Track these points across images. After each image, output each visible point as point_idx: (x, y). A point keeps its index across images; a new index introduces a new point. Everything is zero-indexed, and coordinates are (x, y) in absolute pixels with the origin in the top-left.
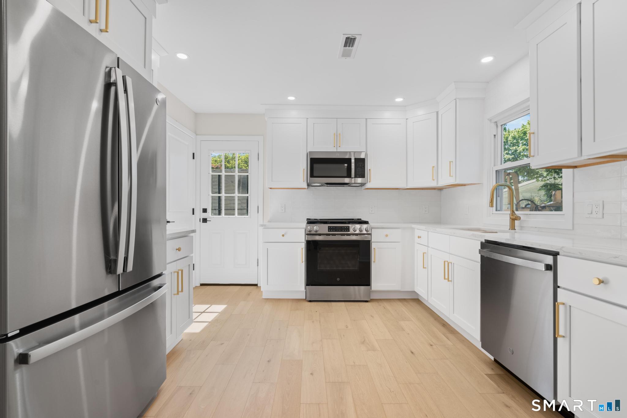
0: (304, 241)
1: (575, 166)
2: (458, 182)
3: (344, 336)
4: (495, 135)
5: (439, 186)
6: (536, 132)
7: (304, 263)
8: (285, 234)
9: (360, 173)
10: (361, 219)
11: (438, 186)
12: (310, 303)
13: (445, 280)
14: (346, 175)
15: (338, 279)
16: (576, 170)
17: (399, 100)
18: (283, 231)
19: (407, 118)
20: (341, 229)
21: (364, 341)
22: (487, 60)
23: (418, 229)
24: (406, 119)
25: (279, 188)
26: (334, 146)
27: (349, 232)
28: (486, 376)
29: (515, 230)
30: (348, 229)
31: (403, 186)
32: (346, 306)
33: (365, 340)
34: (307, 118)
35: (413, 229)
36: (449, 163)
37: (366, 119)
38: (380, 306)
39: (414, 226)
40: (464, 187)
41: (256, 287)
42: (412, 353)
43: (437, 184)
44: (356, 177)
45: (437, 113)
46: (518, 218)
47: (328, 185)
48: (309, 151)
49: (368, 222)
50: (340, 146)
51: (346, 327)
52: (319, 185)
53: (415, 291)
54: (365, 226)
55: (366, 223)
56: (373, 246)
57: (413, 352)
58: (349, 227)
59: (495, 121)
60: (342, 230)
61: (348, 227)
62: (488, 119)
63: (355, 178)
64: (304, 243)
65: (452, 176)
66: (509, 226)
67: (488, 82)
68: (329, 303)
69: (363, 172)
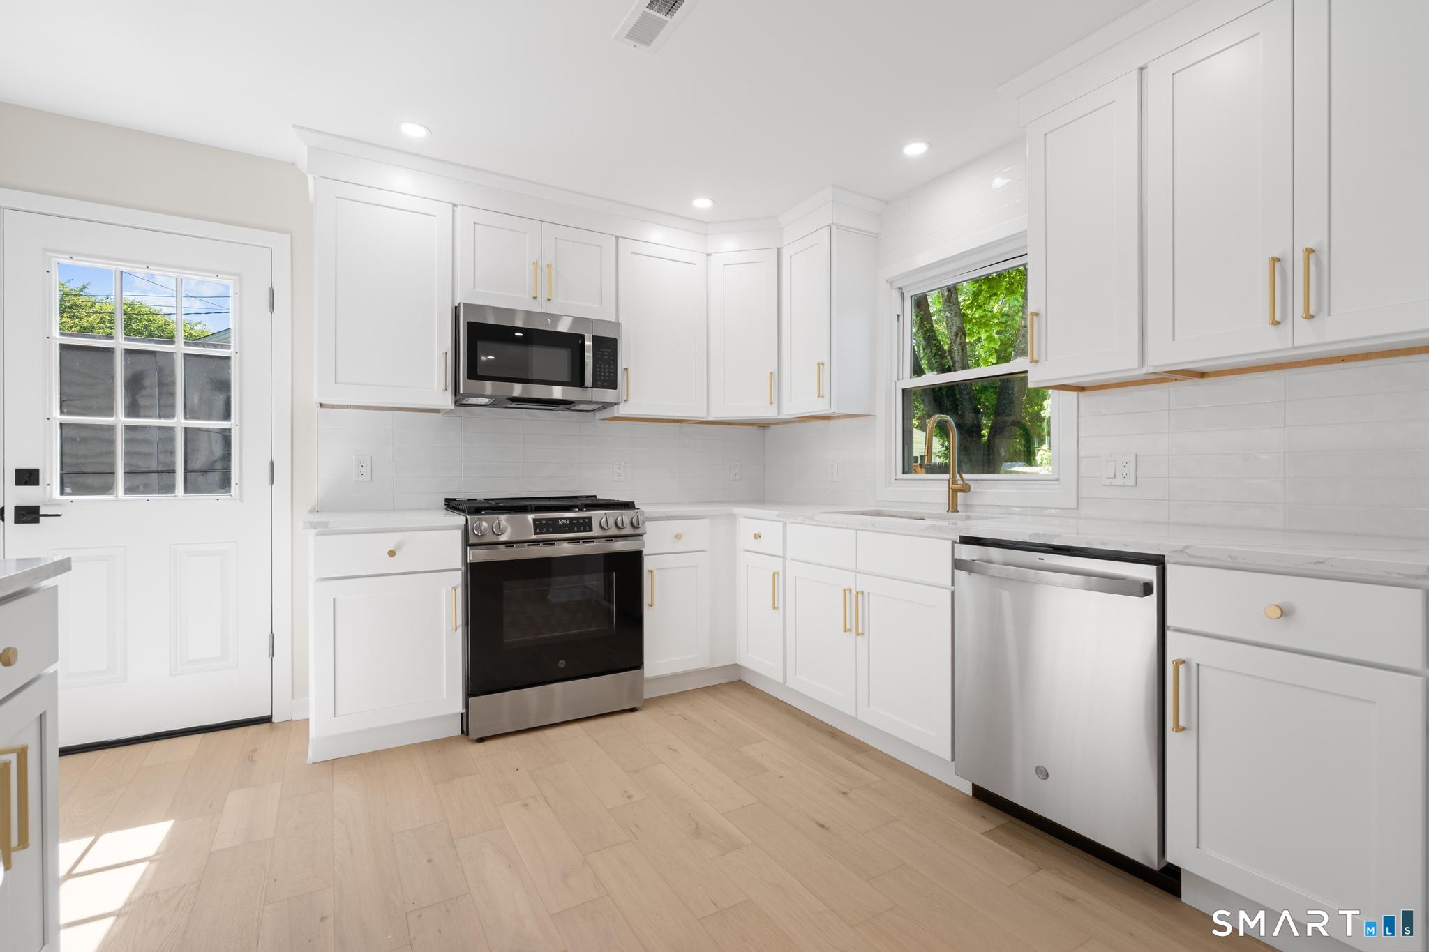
0: (458, 563)
1: (1082, 387)
2: (833, 410)
3: (637, 826)
4: (898, 316)
5: (783, 417)
6: (1043, 312)
7: (460, 630)
8: (399, 547)
9: (605, 376)
10: (595, 496)
11: (779, 417)
12: (481, 745)
13: (847, 633)
14: (565, 378)
15: (562, 664)
16: (1081, 394)
17: (702, 203)
18: (390, 541)
19: (709, 252)
20: (574, 525)
21: (697, 828)
22: (915, 149)
23: (745, 517)
24: (708, 255)
25: (350, 407)
26: (535, 298)
27: (592, 531)
28: (983, 837)
29: (958, 511)
30: (586, 524)
31: (701, 414)
32: (590, 736)
33: (697, 824)
34: (454, 205)
35: (733, 516)
36: (817, 365)
37: (617, 238)
38: (673, 715)
39: (737, 510)
40: (826, 421)
41: (264, 727)
42: (822, 826)
43: (779, 413)
44: (595, 386)
45: (779, 250)
46: (966, 489)
47: (514, 405)
48: (459, 300)
49: (633, 503)
50: (549, 300)
51: (628, 797)
52: (485, 401)
53: (738, 663)
54: (627, 515)
55: (628, 505)
56: (648, 564)
57: (823, 824)
58: (590, 518)
59: (900, 286)
60: (573, 528)
61: (587, 520)
62: (887, 281)
63: (592, 388)
64: (460, 572)
65: (823, 397)
66: (947, 505)
67: (887, 202)
68: (539, 734)
69: (612, 374)
